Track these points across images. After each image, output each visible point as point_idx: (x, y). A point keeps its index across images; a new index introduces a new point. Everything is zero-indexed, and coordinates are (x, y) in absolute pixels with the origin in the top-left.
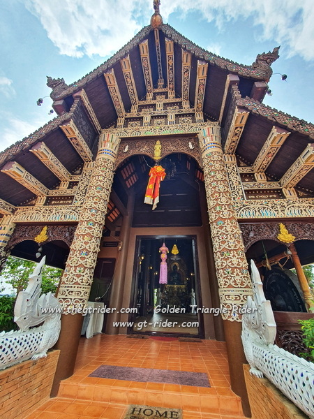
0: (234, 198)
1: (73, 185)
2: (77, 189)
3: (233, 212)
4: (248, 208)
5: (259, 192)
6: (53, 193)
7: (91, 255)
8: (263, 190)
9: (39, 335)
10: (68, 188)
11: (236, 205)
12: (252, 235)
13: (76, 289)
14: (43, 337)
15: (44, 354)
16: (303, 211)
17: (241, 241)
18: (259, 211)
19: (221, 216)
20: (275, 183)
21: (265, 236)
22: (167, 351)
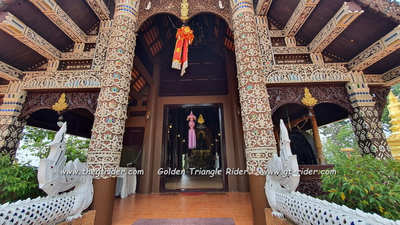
0: (264, 63)
1: (90, 48)
2: (95, 53)
3: (262, 77)
4: (277, 73)
5: (288, 57)
6: (66, 56)
7: (117, 121)
8: (292, 55)
9: (70, 199)
10: (85, 51)
11: (265, 70)
12: (278, 99)
13: (105, 155)
14: (75, 201)
15: (79, 215)
16: (327, 76)
17: (268, 104)
18: (287, 76)
19: (251, 81)
20: (304, 47)
21: (290, 101)
22: (196, 203)
